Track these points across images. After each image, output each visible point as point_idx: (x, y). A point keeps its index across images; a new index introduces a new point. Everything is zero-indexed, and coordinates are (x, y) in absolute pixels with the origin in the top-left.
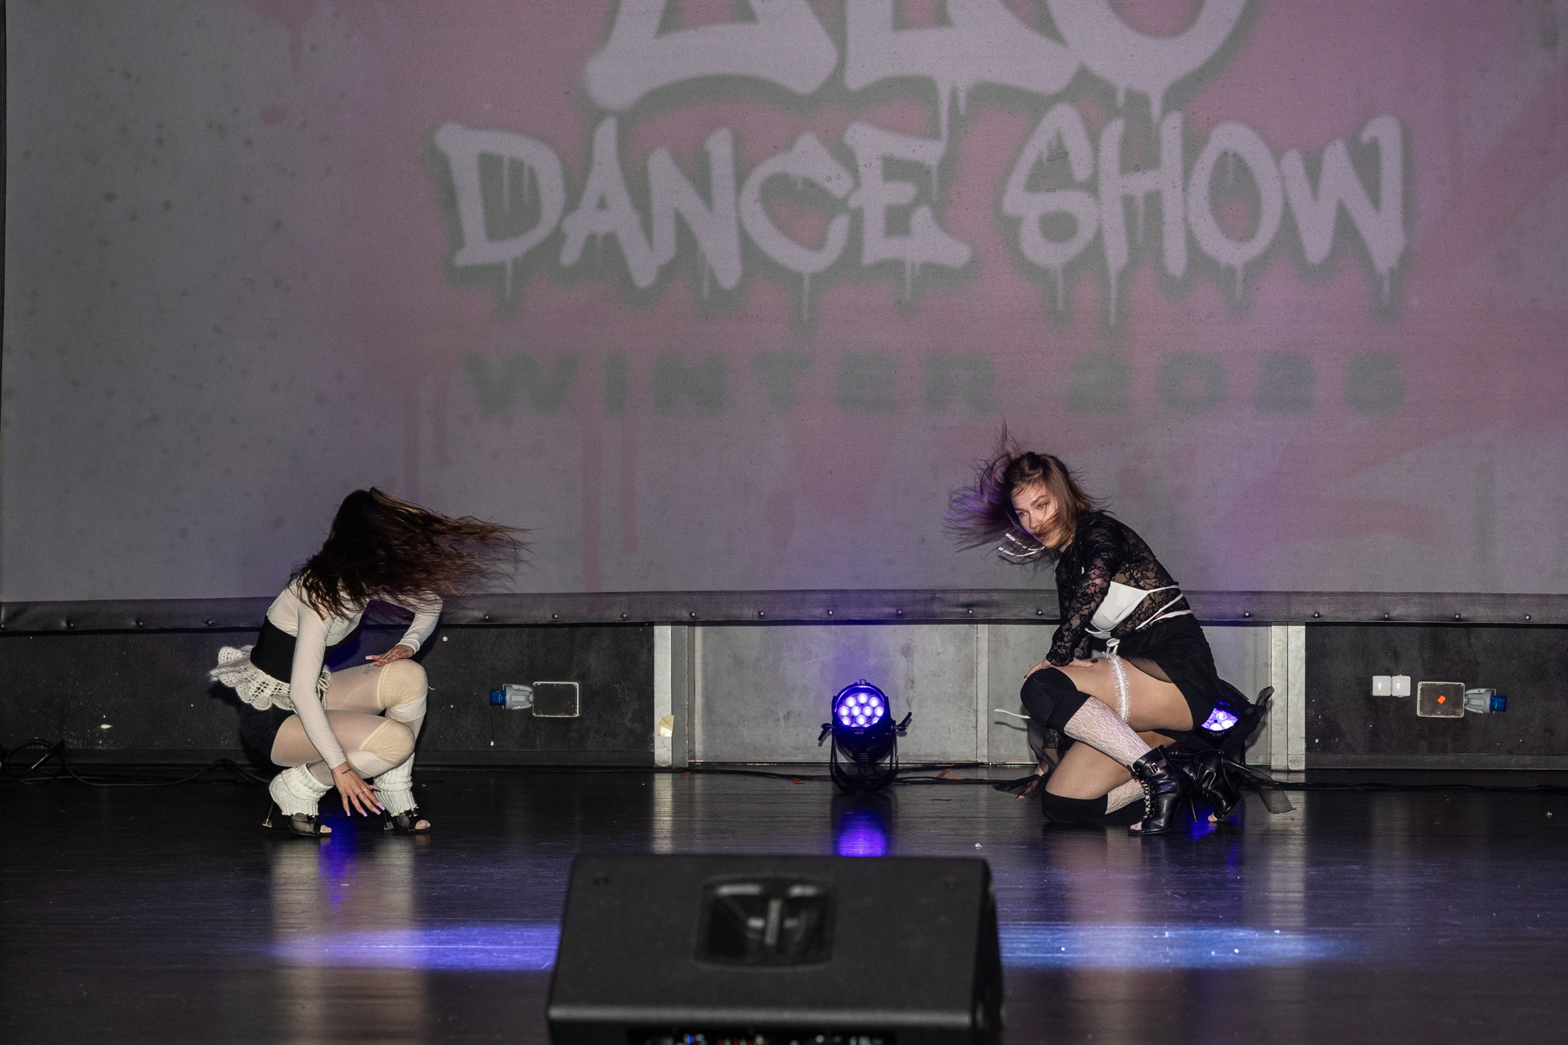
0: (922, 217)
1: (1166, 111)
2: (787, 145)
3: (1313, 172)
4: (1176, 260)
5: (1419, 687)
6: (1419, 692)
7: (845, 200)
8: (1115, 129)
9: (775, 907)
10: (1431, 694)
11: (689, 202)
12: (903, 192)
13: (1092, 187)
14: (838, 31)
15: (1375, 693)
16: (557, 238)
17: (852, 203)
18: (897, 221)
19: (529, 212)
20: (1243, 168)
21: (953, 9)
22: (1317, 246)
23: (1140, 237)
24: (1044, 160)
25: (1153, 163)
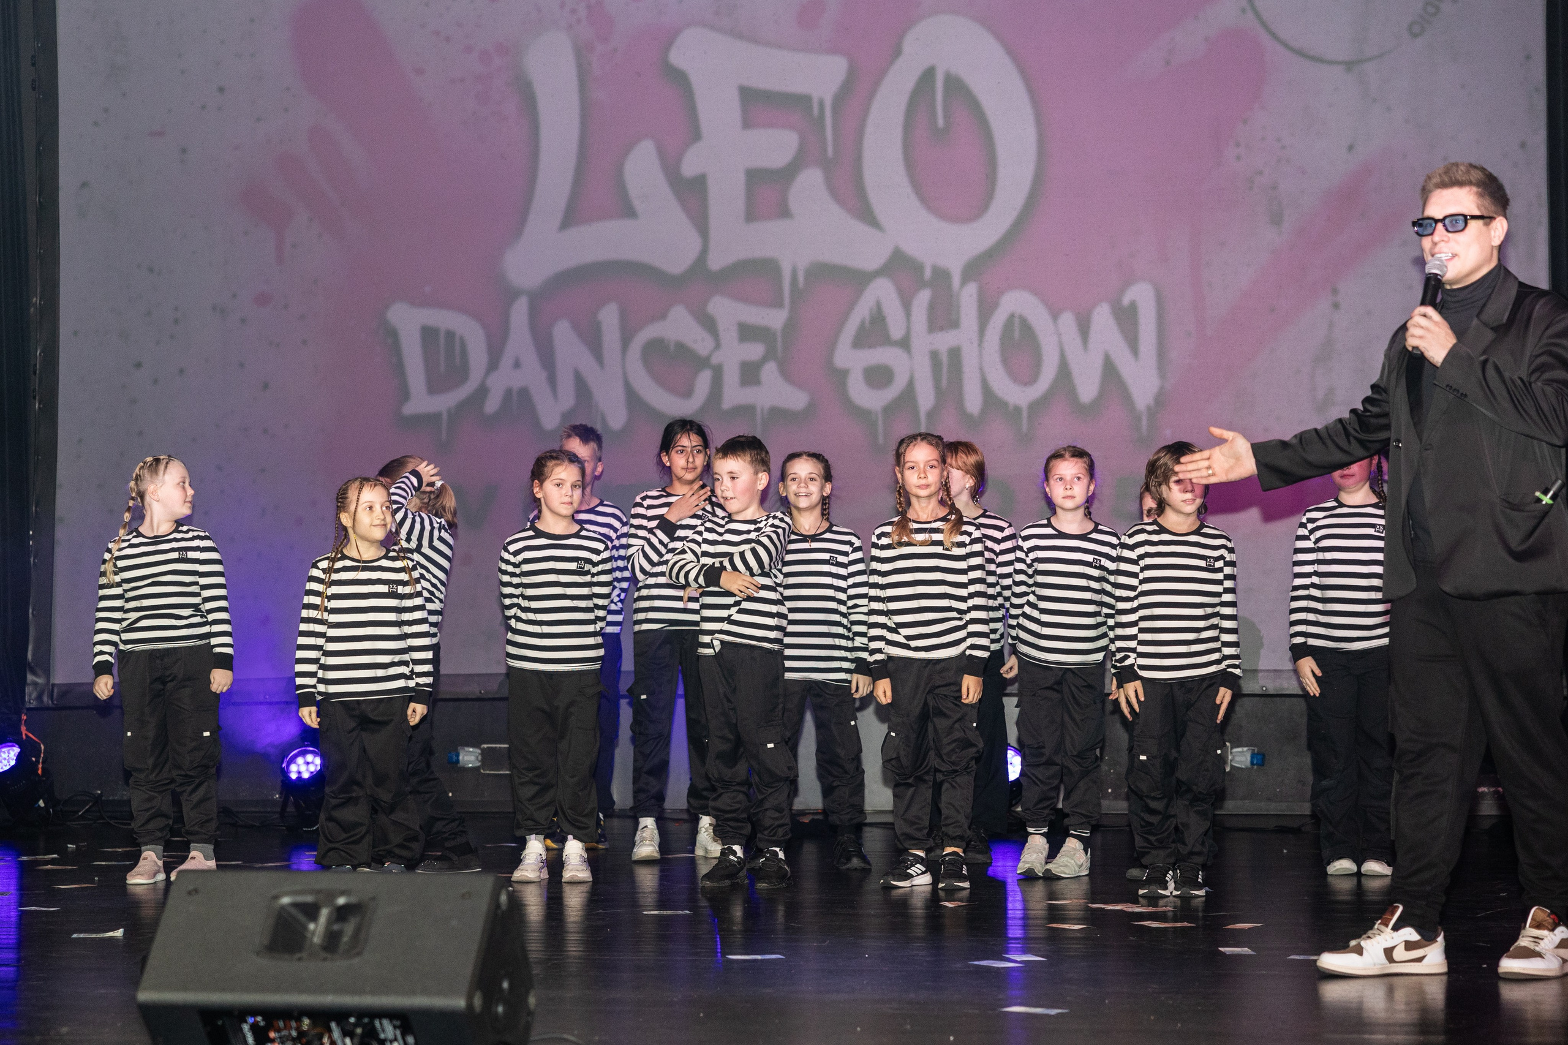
0: (770, 371)
1: (964, 282)
2: (663, 316)
3: (1084, 329)
4: (973, 402)
7: (708, 358)
8: (923, 297)
9: (325, 912)
11: (586, 362)
12: (755, 351)
13: (905, 344)
14: (701, 222)
16: (482, 392)
17: (715, 360)
18: (750, 374)
19: (459, 372)
20: (1027, 328)
21: (793, 205)
22: (1087, 389)
23: (944, 382)
24: (867, 324)
25: (954, 324)
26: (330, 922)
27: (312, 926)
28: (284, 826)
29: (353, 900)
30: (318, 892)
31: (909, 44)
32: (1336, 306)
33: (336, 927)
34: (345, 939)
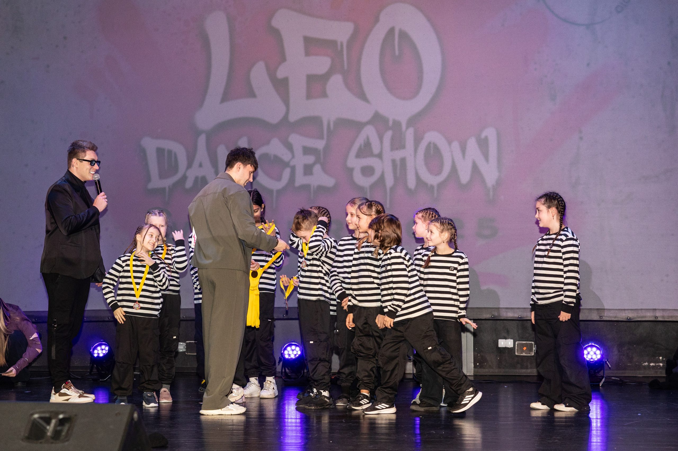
0: (317, 168)
1: (407, 127)
2: (267, 142)
3: (463, 150)
4: (411, 182)
5: (516, 344)
6: (516, 346)
7: (289, 162)
8: (389, 134)
9: (53, 421)
10: (521, 346)
12: (310, 159)
13: (380, 156)
14: (286, 100)
15: (500, 346)
16: (184, 178)
17: (292, 163)
18: (308, 170)
19: (174, 169)
20: (436, 148)
21: (328, 92)
22: (465, 177)
23: (398, 174)
24: (362, 146)
25: (403, 147)
26: (56, 426)
27: (48, 427)
28: (91, 378)
29: (67, 416)
30: (51, 412)
31: (383, 17)
32: (581, 138)
33: (59, 428)
34: (64, 434)
